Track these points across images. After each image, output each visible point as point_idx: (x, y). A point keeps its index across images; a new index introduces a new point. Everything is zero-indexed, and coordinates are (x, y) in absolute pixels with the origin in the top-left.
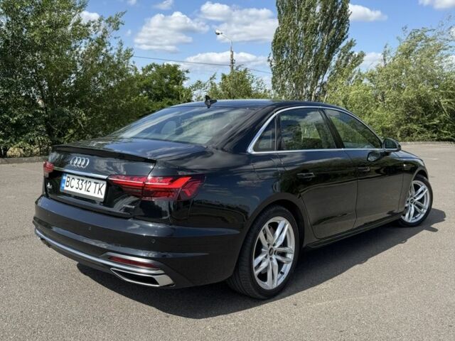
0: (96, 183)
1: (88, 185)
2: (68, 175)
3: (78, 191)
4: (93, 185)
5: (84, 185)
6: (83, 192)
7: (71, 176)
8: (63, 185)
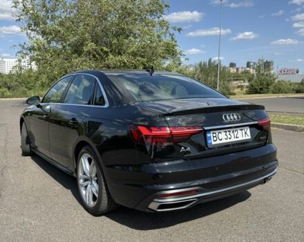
0: (241, 130)
1: (235, 134)
2: (212, 132)
3: (228, 141)
4: (240, 132)
5: (232, 135)
6: (233, 139)
7: (217, 132)
8: (209, 142)
